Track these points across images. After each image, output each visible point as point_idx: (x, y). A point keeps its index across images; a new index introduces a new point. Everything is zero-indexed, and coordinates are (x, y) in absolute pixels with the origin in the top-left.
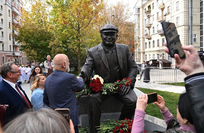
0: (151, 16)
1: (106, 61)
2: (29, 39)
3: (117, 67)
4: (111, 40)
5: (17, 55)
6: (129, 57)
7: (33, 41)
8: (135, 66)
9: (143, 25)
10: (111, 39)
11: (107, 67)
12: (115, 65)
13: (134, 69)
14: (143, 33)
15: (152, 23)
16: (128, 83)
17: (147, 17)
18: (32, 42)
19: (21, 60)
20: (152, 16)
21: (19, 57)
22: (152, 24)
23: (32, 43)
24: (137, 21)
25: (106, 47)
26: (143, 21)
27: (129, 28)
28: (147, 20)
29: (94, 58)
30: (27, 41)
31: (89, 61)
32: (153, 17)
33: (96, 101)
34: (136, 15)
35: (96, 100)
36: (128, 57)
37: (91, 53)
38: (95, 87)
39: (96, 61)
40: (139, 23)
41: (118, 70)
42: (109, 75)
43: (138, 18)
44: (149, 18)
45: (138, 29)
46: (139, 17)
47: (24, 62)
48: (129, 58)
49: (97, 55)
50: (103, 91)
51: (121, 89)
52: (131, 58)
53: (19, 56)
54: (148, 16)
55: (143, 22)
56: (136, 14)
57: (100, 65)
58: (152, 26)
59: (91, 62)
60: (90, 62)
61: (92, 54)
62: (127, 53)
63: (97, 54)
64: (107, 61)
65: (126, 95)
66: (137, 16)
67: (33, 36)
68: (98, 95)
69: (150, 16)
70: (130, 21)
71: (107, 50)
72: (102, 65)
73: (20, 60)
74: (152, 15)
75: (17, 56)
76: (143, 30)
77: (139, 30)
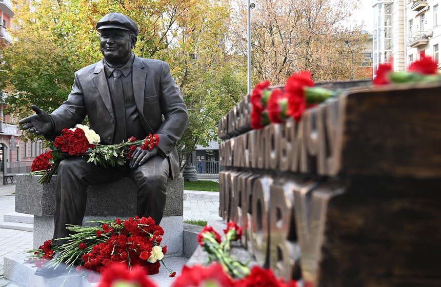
0: (429, 7)
1: (107, 95)
2: (25, 80)
3: (132, 109)
4: (113, 46)
5: (8, 133)
6: (165, 88)
7: (35, 85)
8: (177, 109)
9: (401, 38)
10: (115, 44)
11: (109, 106)
12: (128, 105)
13: (175, 115)
14: (402, 65)
15: (433, 33)
16: (149, 143)
17: (416, 13)
18: (33, 86)
19: (20, 150)
20: (431, 8)
21: (12, 137)
22: (431, 36)
23: (33, 91)
24: (383, 27)
25: (110, 65)
26: (402, 26)
27: (346, 48)
28: (417, 21)
29: (83, 88)
30: (21, 86)
31: (72, 96)
32: (435, 11)
33: (70, 173)
34: (380, 7)
35: (69, 171)
36: (162, 88)
37: (78, 78)
38: (67, 144)
39: (85, 94)
40: (388, 33)
41: (135, 116)
42: (113, 126)
43: (387, 18)
44: (422, 15)
45: (386, 53)
46: (390, 12)
47: (27, 156)
48: (164, 90)
49: (89, 82)
50: (89, 157)
51: (133, 155)
52: (169, 91)
53: (15, 136)
54: (418, 9)
55: (401, 30)
56: (380, 5)
57: (94, 104)
58: (432, 42)
59: (76, 98)
60: (74, 96)
61: (80, 80)
62: (159, 78)
63: (89, 80)
64: (109, 94)
65: (141, 165)
66: (383, 9)
67: (38, 71)
68: (77, 163)
69: (426, 8)
70: (353, 26)
71: (111, 70)
72: (99, 103)
73: (18, 147)
74: (431, 5)
75: (9, 137)
76: (402, 57)
77: (388, 55)
